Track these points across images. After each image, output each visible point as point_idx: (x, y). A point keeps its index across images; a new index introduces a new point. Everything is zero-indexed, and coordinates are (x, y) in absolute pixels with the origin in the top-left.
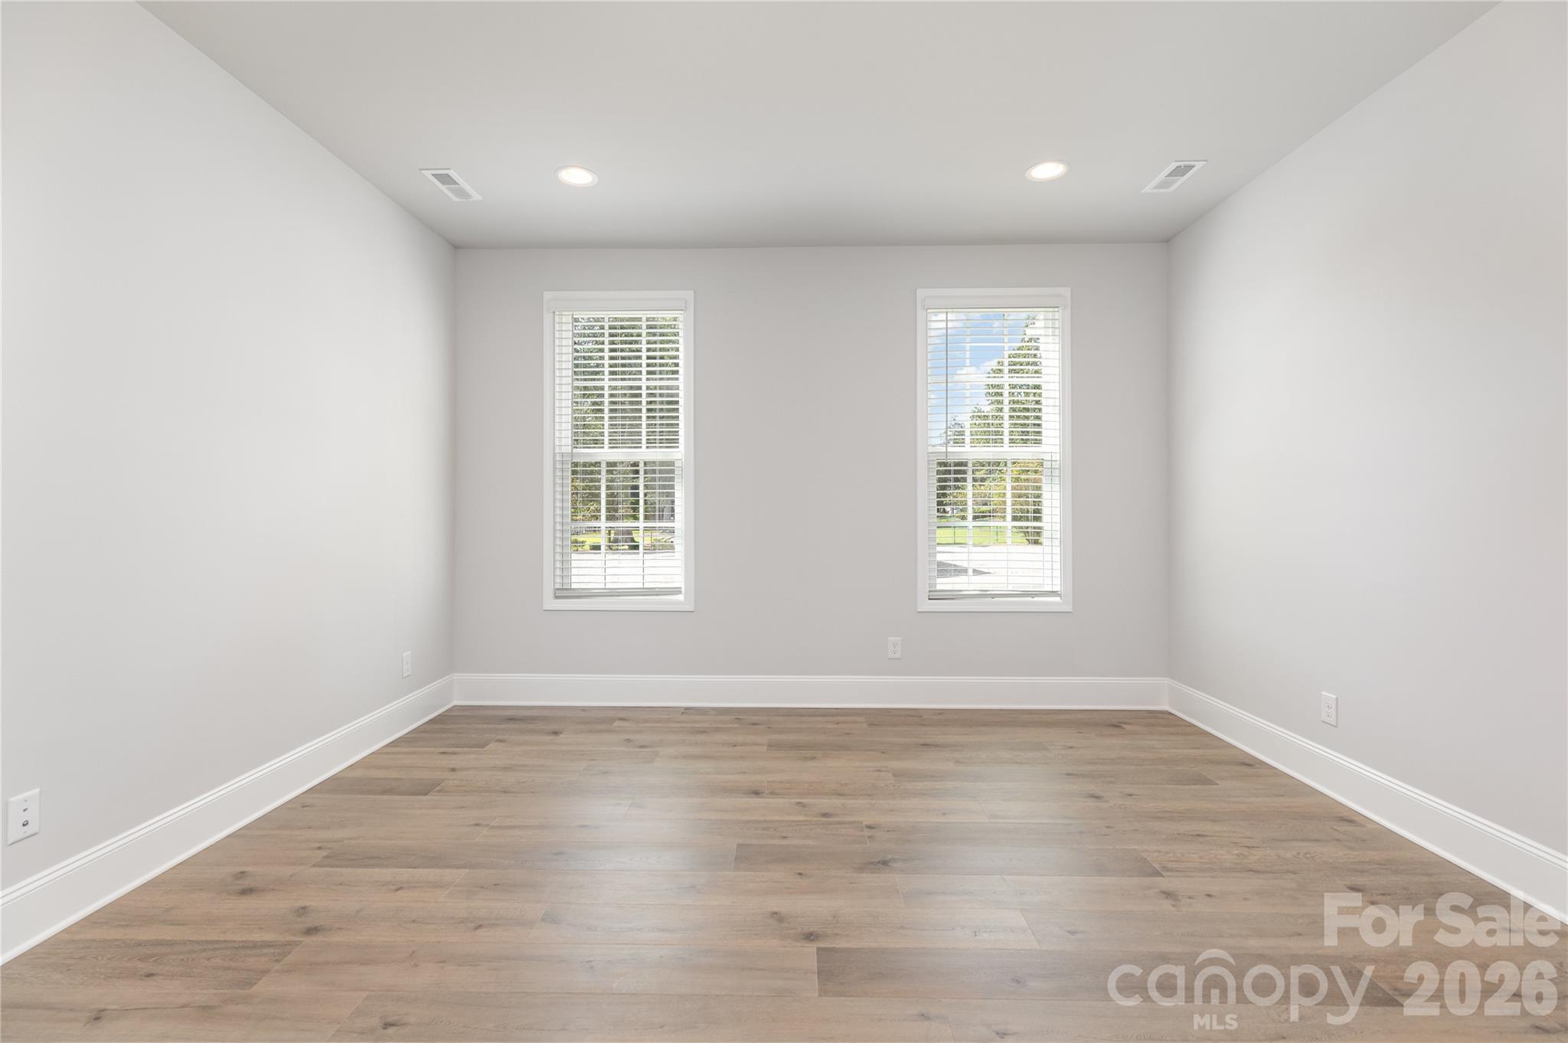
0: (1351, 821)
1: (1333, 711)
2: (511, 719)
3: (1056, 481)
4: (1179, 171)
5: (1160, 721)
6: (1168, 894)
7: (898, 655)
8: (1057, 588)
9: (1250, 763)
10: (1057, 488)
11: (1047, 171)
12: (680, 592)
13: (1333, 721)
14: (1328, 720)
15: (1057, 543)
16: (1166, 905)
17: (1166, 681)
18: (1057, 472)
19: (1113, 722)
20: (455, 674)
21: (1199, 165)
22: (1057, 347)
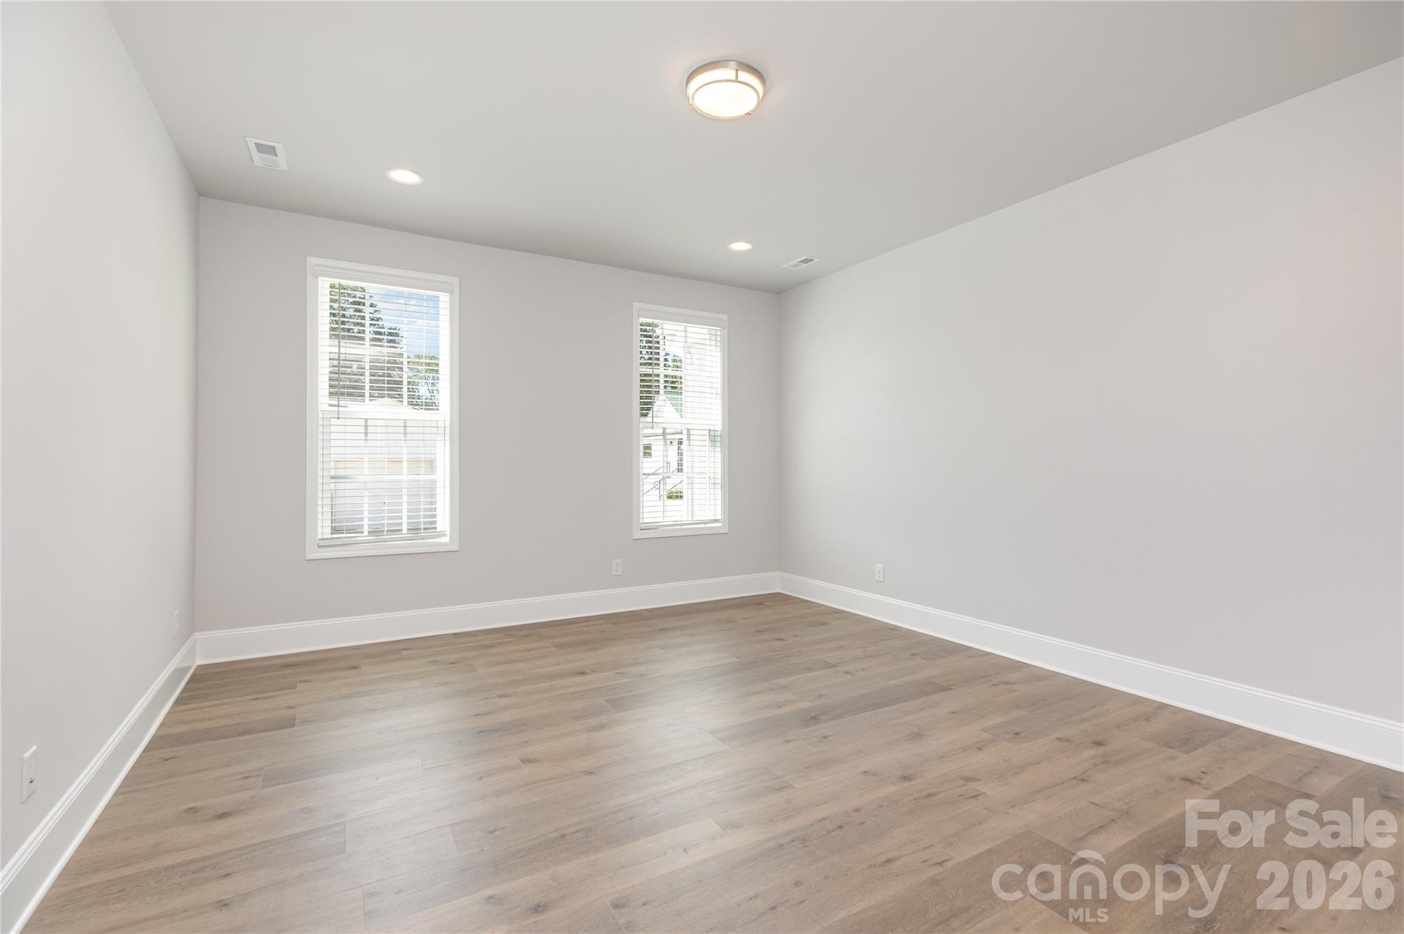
0: (896, 629)
1: (882, 574)
2: (287, 666)
3: (718, 444)
4: (806, 261)
5: (779, 599)
6: (847, 673)
7: (619, 573)
8: (719, 517)
9: (837, 612)
10: (719, 449)
11: (741, 246)
12: (446, 535)
13: (882, 580)
14: (878, 579)
15: (719, 486)
16: (849, 677)
17: (778, 574)
18: (719, 439)
19: (759, 602)
20: (196, 634)
21: (816, 260)
22: (719, 354)
